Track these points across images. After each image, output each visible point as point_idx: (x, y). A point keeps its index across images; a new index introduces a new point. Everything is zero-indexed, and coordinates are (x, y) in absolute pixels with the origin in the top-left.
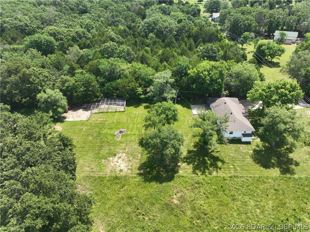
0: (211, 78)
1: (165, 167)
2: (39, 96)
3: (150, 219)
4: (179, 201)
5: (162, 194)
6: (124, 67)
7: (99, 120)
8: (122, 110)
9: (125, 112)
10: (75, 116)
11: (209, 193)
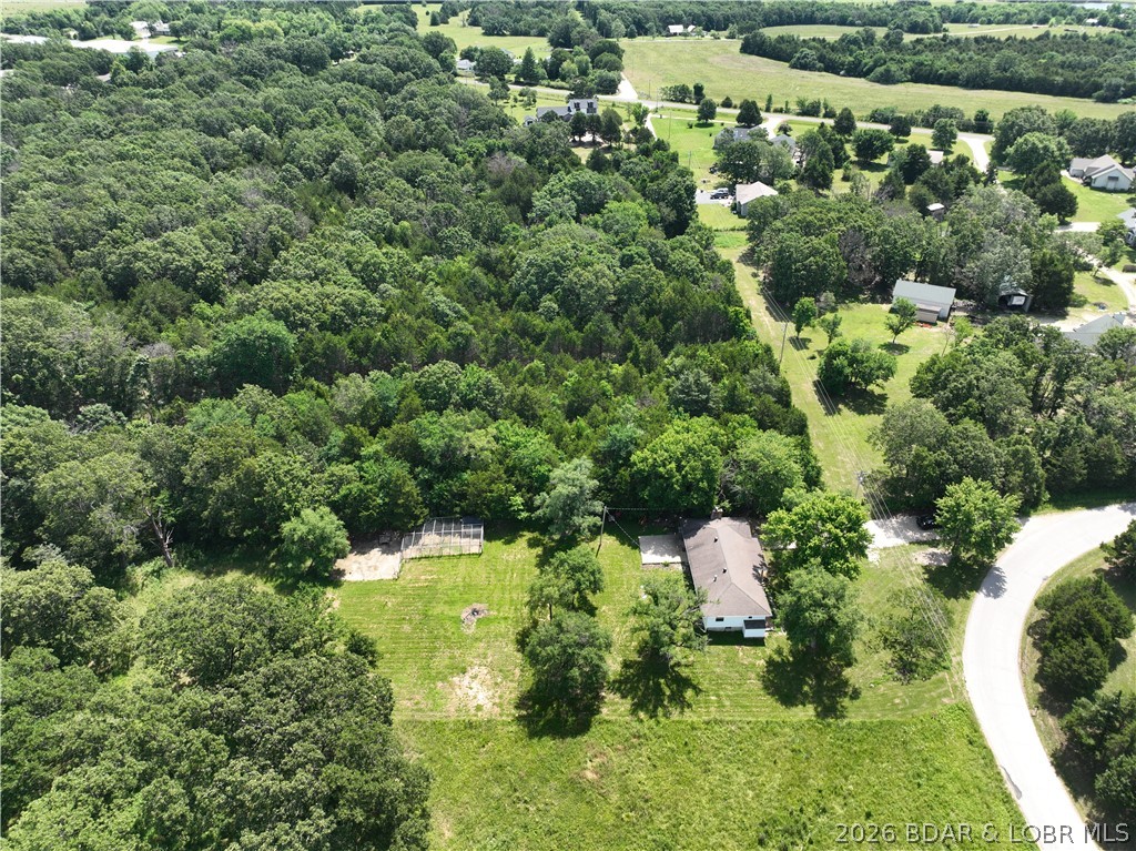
0: (684, 477)
1: (572, 702)
2: (286, 527)
3: (538, 810)
4: (597, 774)
5: (564, 759)
6: (480, 440)
7: (423, 577)
8: (475, 550)
9: (483, 557)
10: (364, 567)
11: (659, 757)
